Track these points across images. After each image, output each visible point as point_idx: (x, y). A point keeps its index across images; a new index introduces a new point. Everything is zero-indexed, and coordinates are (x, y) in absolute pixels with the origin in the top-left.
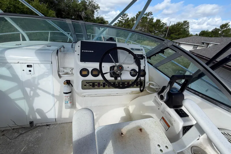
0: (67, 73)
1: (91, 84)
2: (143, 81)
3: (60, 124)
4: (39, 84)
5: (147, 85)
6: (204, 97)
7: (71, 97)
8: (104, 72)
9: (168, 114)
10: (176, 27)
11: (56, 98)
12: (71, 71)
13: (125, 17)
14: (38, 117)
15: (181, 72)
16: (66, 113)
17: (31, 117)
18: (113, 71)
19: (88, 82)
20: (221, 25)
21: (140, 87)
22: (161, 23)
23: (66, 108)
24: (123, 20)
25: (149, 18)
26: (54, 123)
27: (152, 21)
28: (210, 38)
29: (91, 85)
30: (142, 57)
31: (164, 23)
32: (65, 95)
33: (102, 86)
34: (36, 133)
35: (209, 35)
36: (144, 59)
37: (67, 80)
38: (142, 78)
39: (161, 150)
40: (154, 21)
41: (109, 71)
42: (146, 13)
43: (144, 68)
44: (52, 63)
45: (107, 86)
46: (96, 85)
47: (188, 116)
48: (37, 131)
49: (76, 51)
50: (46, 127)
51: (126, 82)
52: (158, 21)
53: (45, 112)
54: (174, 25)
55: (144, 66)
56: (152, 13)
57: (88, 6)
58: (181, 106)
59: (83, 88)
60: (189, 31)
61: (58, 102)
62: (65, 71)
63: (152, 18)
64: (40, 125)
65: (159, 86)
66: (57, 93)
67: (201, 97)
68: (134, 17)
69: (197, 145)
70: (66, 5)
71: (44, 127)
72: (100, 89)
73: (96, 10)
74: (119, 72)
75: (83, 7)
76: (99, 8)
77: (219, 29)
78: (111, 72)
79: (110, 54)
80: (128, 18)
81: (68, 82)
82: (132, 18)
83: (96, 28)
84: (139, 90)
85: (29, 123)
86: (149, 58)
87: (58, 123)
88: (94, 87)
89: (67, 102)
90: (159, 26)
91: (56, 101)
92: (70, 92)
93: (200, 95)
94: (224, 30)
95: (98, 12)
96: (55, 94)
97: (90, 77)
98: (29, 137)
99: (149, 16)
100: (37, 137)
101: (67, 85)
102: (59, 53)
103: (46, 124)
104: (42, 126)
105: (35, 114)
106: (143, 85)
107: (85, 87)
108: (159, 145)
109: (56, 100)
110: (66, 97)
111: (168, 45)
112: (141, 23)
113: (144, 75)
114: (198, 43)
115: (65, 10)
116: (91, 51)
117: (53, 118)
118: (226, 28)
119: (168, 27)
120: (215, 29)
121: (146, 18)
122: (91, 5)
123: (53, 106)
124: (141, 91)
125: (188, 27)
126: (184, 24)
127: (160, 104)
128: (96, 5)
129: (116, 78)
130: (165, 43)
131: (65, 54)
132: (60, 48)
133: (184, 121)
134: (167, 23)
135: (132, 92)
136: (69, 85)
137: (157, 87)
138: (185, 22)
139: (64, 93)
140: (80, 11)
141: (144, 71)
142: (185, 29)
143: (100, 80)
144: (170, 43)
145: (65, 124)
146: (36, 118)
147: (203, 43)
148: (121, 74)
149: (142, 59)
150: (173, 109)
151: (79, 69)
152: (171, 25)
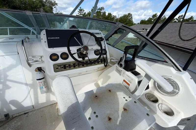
0: (37, 61)
1: (62, 66)
2: (106, 58)
3: (38, 109)
4: (7, 76)
5: (109, 61)
6: (148, 59)
7: (45, 82)
8: (72, 53)
9: (127, 76)
10: (124, 18)
11: (29, 87)
12: (40, 59)
13: (82, 12)
14: (13, 108)
15: (132, 52)
16: (43, 98)
17: (5, 110)
18: (80, 52)
19: (59, 65)
20: (153, 15)
21: (104, 63)
22: (112, 16)
23: (42, 93)
24: (81, 14)
25: (102, 12)
26: (33, 110)
27: (105, 15)
28: (147, 25)
29: (62, 68)
30: (102, 39)
31: (114, 16)
32: (38, 81)
33: (73, 67)
34: (14, 123)
35: (146, 23)
36: (103, 41)
37: (38, 68)
38: (105, 56)
39: (126, 100)
40: (107, 14)
41: (76, 52)
42: (99, 8)
43: (105, 48)
44: (18, 54)
45: (77, 66)
46: (67, 67)
47: (140, 74)
48: (16, 121)
49: (42, 39)
50: (24, 116)
51: (93, 60)
52: (110, 14)
53: (20, 101)
54: (122, 17)
55: (105, 46)
56: (104, 8)
57: (45, 2)
58: (135, 69)
59: (55, 71)
60: (132, 21)
61: (32, 90)
62: (35, 59)
63: (104, 12)
64: (18, 115)
65: (117, 59)
66: (30, 82)
67: (147, 60)
68: (90, 12)
69: (149, 92)
70: (22, 2)
71: (22, 116)
72: (71, 69)
73: (54, 6)
74: (85, 51)
75: (40, 4)
76: (57, 4)
77: (152, 18)
78: (78, 52)
79: (75, 37)
80: (85, 13)
81: (40, 69)
82: (88, 13)
83: (58, 23)
84: (104, 65)
85: (3, 117)
86: (107, 40)
87: (37, 108)
88: (66, 69)
89: (42, 87)
90: (111, 18)
91: (30, 90)
92: (43, 78)
93: (146, 59)
94: (155, 19)
95: (56, 8)
96: (28, 83)
97: (60, 61)
98: (8, 129)
99: (101, 10)
100: (17, 126)
101: (39, 72)
102: (24, 43)
103: (23, 113)
104: (20, 115)
105: (10, 106)
106: (106, 61)
107: (57, 70)
108: (124, 97)
109: (29, 88)
110: (40, 83)
111: (119, 26)
112: (96, 16)
113: (106, 54)
114: (140, 29)
115: (21, 7)
116: (57, 38)
117: (30, 105)
118: (156, 18)
119: (118, 19)
120: (150, 18)
121: (100, 12)
122: (48, 1)
123: (28, 94)
124: (106, 66)
125: (132, 17)
126: (128, 15)
127: (121, 71)
128: (54, 2)
129: (84, 59)
130: (117, 25)
131: (31, 44)
132: (25, 39)
133: (138, 78)
134: (116, 16)
135: (99, 68)
136: (41, 72)
137: (117, 61)
138: (129, 14)
139: (37, 80)
140: (38, 8)
141: (105, 50)
142: (130, 19)
143: (70, 62)
144: (120, 24)
145: (44, 108)
146: (11, 109)
147: (143, 29)
148: (87, 53)
149: (102, 41)
150: (129, 72)
151: (48, 55)
152: (119, 17)
